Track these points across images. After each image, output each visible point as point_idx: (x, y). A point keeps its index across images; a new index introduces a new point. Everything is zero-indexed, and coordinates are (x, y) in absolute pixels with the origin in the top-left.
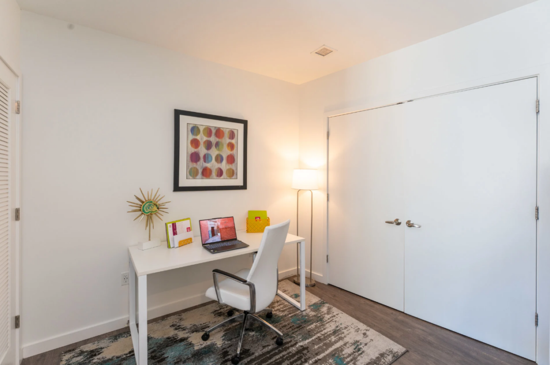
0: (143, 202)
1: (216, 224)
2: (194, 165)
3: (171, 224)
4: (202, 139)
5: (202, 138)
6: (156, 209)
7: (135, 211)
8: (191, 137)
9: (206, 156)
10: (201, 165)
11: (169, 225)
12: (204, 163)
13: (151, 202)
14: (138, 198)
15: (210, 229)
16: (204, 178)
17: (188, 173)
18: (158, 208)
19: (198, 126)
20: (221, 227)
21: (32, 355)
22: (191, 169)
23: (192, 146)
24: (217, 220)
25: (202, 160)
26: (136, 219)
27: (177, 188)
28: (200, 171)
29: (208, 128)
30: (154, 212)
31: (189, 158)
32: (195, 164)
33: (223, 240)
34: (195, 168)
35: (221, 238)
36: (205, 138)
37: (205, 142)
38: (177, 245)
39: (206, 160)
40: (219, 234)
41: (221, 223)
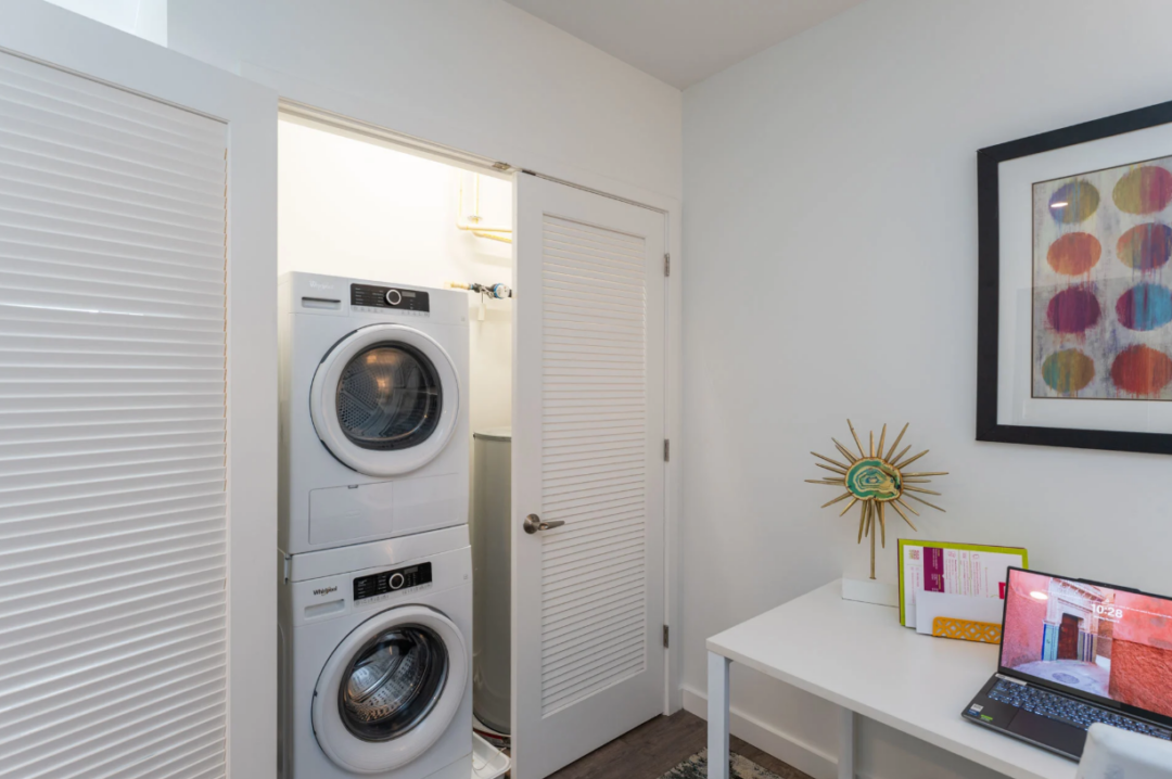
0: (853, 460)
1: (1095, 608)
2: (1071, 341)
3: (921, 550)
4: (1108, 228)
5: (1112, 223)
6: (892, 488)
7: (829, 481)
8: (1051, 232)
9: (1138, 298)
10: (1104, 339)
11: (907, 549)
12: (1122, 331)
13: (877, 464)
14: (840, 447)
15: (1057, 620)
16: (1123, 393)
17: (1039, 377)
18: (898, 487)
19: (1088, 178)
20: (1124, 633)
21: (694, 713)
22: (1054, 358)
23: (1056, 268)
24: (1105, 592)
25: (1110, 316)
26: (828, 504)
27: (989, 429)
28: (1101, 366)
29: (1145, 171)
30: (883, 495)
31: (1042, 315)
32: (1070, 336)
33: (1119, 698)
34: (1071, 352)
35: (1112, 688)
36: (1128, 221)
37: (1125, 240)
38: (925, 625)
39: (1138, 316)
40: (1104, 663)
41: (1127, 617)
